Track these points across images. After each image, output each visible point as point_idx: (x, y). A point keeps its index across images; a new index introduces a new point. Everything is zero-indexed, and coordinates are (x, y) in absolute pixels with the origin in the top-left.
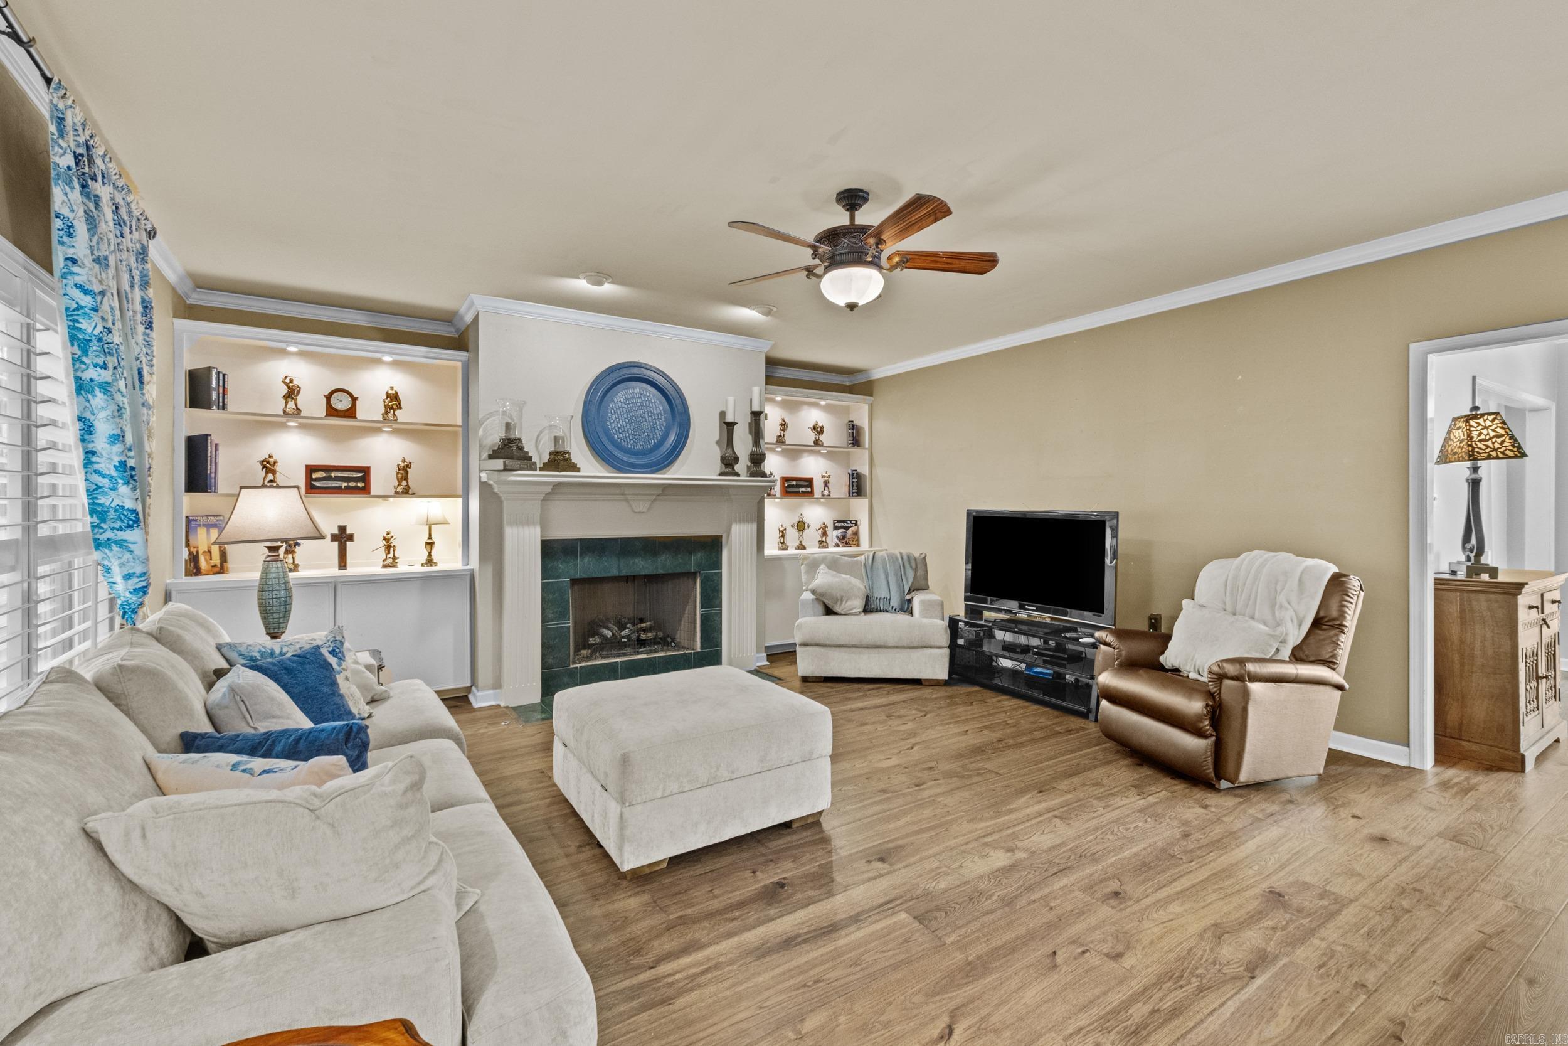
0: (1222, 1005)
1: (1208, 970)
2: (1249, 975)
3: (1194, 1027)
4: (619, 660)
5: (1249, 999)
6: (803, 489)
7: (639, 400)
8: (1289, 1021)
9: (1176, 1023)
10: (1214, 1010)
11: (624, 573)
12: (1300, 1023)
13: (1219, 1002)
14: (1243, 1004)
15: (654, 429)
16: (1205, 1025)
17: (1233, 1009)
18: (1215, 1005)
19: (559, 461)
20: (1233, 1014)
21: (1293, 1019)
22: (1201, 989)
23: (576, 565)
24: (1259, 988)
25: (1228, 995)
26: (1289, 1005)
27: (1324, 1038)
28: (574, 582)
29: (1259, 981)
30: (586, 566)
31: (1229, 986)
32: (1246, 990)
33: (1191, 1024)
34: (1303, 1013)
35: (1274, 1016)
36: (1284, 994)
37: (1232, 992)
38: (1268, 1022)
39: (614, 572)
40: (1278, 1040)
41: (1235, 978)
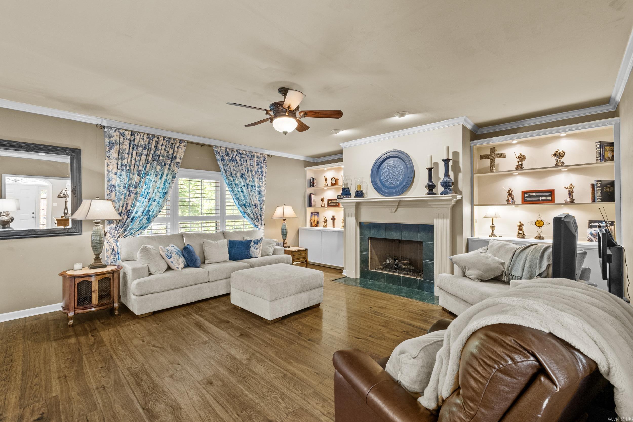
0: (135, 396)
1: (154, 397)
2: (145, 408)
3: (130, 387)
4: (386, 272)
5: (134, 404)
6: (543, 198)
7: (393, 166)
8: (118, 411)
9: (135, 384)
10: (134, 393)
11: (388, 238)
12: (115, 414)
13: (137, 395)
14: (133, 401)
15: (399, 177)
16: (130, 389)
17: (132, 398)
18: (136, 394)
19: (360, 194)
20: (130, 397)
21: (118, 413)
22: (145, 393)
23: (370, 232)
24: (137, 408)
25: (138, 399)
26: (125, 414)
27: (105, 418)
28: (371, 239)
29: (141, 410)
30: (374, 233)
31: (143, 400)
32: (138, 404)
33: (132, 387)
34: (119, 417)
35: (123, 408)
36: (130, 415)
37: (139, 400)
38: (121, 405)
39: (384, 237)
40: (113, 405)
41: (146, 403)
